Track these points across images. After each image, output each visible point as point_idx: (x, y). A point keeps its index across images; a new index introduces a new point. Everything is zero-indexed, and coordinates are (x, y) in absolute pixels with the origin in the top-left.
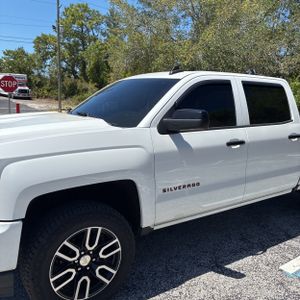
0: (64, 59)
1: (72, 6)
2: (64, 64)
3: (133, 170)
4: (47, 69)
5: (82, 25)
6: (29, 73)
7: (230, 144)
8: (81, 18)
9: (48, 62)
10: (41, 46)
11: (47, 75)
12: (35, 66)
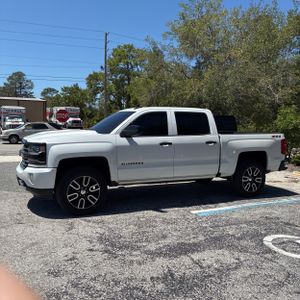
0: (111, 94)
1: (119, 47)
2: (112, 98)
3: (107, 152)
4: (97, 102)
5: (127, 63)
6: (82, 106)
7: (162, 144)
8: (127, 57)
9: (99, 96)
10: (93, 82)
11: (97, 107)
12: (86, 99)
